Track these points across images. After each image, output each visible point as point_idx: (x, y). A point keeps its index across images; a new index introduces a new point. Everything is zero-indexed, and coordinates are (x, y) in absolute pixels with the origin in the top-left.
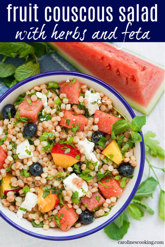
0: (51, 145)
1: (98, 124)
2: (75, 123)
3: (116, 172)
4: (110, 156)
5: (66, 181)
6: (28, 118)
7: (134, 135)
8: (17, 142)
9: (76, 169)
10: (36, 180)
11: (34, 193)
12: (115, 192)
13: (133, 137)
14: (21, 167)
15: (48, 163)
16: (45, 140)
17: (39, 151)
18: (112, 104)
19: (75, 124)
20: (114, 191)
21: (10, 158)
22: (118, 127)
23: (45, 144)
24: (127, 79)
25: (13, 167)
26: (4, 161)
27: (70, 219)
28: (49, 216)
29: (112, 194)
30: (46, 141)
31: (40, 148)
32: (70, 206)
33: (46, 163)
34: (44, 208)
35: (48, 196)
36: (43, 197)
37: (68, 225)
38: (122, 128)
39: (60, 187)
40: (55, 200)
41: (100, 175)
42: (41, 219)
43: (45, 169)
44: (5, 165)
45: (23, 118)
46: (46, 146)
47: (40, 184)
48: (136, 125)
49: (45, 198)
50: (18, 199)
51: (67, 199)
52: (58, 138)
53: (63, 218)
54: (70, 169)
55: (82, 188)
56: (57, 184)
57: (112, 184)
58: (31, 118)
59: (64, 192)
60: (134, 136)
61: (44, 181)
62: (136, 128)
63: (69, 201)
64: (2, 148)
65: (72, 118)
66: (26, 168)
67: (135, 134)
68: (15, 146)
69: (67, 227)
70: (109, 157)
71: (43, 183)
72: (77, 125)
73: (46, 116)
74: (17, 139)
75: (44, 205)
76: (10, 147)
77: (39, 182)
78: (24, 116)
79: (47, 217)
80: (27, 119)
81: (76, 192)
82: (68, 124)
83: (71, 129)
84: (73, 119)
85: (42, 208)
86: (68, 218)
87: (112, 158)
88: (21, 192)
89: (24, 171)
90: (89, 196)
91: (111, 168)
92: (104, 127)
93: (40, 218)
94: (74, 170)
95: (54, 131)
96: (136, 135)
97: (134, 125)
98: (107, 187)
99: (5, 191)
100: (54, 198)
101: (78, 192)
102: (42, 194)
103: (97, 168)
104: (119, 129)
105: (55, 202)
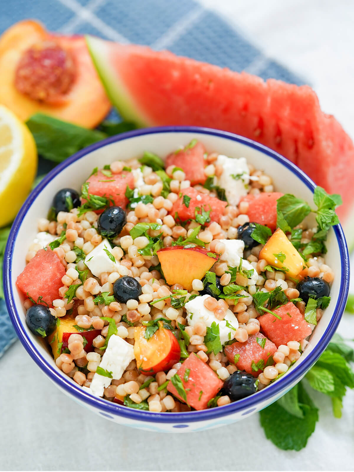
0: (156, 244)
1: (248, 213)
2: (202, 206)
3: (292, 291)
4: (278, 256)
5: (189, 306)
6: (107, 198)
8: (87, 247)
9: (211, 284)
10: (129, 310)
11: (127, 339)
12: (296, 328)
13: (321, 220)
14: (97, 289)
15: (151, 280)
16: (143, 235)
17: (131, 260)
18: (272, 184)
19: (200, 209)
20: (293, 325)
21: (72, 273)
22: (288, 210)
23: (145, 241)
24: (296, 141)
25: (80, 292)
26: (60, 279)
27: (205, 378)
28: (159, 386)
29: (291, 334)
30: (145, 236)
31: (133, 251)
32: (205, 356)
33: (149, 281)
34: (149, 359)
35: (156, 334)
36: (145, 339)
37: (201, 392)
38: (297, 210)
39: (180, 320)
40: (171, 341)
41: (261, 295)
42: (144, 394)
43: (145, 289)
44: (62, 291)
45: (96, 196)
46: (147, 247)
47: (139, 315)
48: (323, 195)
49: (148, 339)
50: (92, 356)
51: (197, 340)
52: (170, 238)
53: (190, 379)
54: (198, 285)
55: (224, 320)
56: (172, 313)
57: (287, 309)
58: (111, 198)
59: (189, 330)
60: (323, 217)
61: (145, 309)
62: (323, 201)
63: (199, 345)
64: (56, 253)
65: (194, 195)
66: (107, 288)
67: (323, 214)
68: (81, 255)
69: (201, 396)
70: (276, 258)
71: (143, 314)
72: (205, 211)
73: (142, 198)
74: (85, 241)
75: (149, 353)
76: (72, 255)
77: (135, 311)
78: (98, 193)
79: (156, 386)
80: (104, 199)
81: (214, 324)
82: (187, 203)
83: (195, 218)
84: (197, 196)
85: (145, 359)
86: (199, 374)
87: (282, 262)
88: (98, 340)
89: (103, 295)
90: (242, 338)
91: (281, 283)
92: (260, 216)
93: (140, 391)
94: (206, 287)
95: (159, 221)
96: (327, 214)
97: (320, 197)
98: (279, 318)
99: (64, 333)
100: (169, 337)
101: (218, 324)
102: (142, 333)
103: (253, 285)
104: (292, 213)
105: (172, 345)
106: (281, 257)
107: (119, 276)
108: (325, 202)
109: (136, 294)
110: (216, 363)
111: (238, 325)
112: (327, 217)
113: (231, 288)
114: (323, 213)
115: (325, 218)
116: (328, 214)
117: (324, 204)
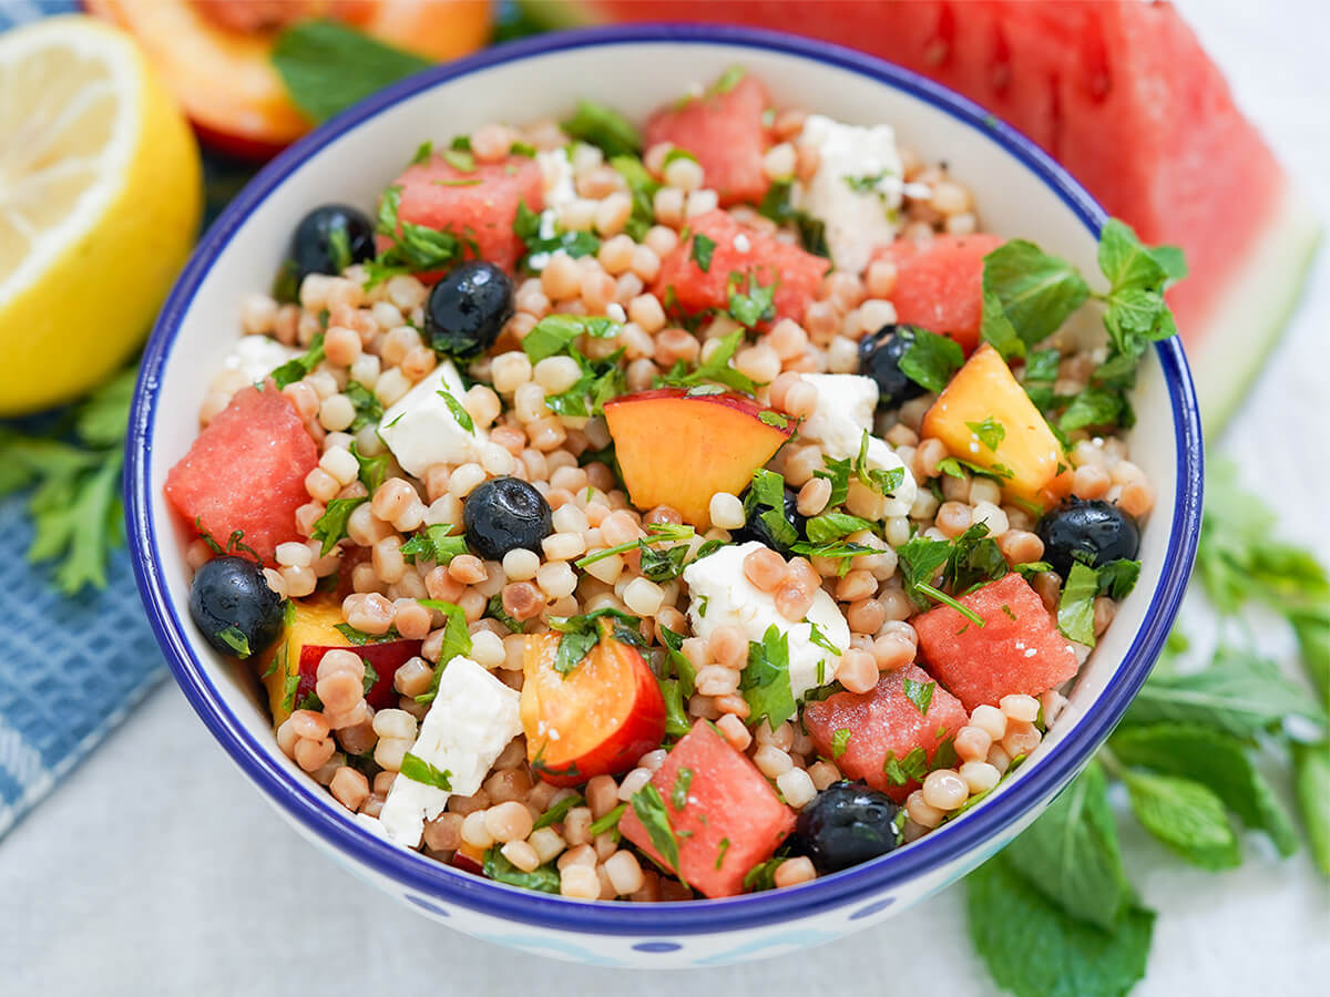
0: (602, 380)
1: (893, 297)
2: (749, 270)
3: (1023, 540)
4: (982, 430)
5: (698, 574)
6: (455, 235)
7: (1127, 311)
8: (389, 383)
9: (769, 508)
10: (510, 581)
11: (500, 673)
12: (1031, 653)
13: (1120, 322)
14: (413, 515)
15: (583, 492)
16: (564, 351)
17: (522, 427)
18: (972, 209)
19: (744, 277)
20: (1020, 646)
21: (339, 462)
22: (1017, 289)
23: (567, 370)
24: (1054, 80)
25: (361, 522)
26: (301, 481)
27: (737, 799)
28: (595, 819)
29: (1012, 674)
30: (569, 354)
31: (529, 402)
32: (739, 732)
33: (575, 494)
34: (564, 736)
35: (592, 656)
36: (558, 671)
37: (725, 842)
38: (1046, 292)
39: (667, 619)
40: (636, 681)
41: (925, 549)
42: (549, 842)
43: (562, 517)
44: (307, 515)
45: (422, 229)
46: (574, 388)
47: (540, 597)
48: (1129, 246)
49: (566, 674)
50: (391, 722)
51: (717, 681)
52: (648, 364)
53: (693, 800)
54: (730, 512)
55: (805, 620)
56: (643, 596)
57: (1002, 595)
58: (470, 236)
59: (694, 648)
60: (1125, 315)
61: (561, 581)
62: (1130, 261)
63: (725, 696)
64: (291, 398)
65: (727, 234)
66: (443, 514)
67: (1127, 305)
68: (370, 409)
69: (724, 854)
70: (976, 436)
71: (552, 595)
72: (761, 285)
73: (565, 240)
74: (384, 366)
75: (567, 715)
76: (341, 409)
77: (530, 587)
78: (429, 220)
79: (586, 820)
80: (448, 239)
81: (771, 633)
82: (702, 258)
83: (726, 306)
84: (735, 235)
85: (554, 735)
86: (721, 787)
87: (994, 448)
88: (410, 673)
89: (432, 533)
90: (860, 681)
91: (987, 513)
92: (932, 305)
93: (535, 834)
94: (752, 518)
95: (615, 310)
96: (1139, 304)
97: (1118, 253)
98: (977, 620)
99: (304, 647)
100: (630, 667)
101: (786, 634)
102: (548, 652)
103: (899, 518)
104: (1027, 301)
105: (638, 692)
106: (990, 432)
107: (485, 475)
108: (1135, 267)
109: (534, 532)
110: (775, 756)
111: (849, 639)
112: (1138, 316)
113: (829, 522)
114: (1128, 301)
115: (1132, 318)
116: (1145, 306)
117: (1129, 273)
